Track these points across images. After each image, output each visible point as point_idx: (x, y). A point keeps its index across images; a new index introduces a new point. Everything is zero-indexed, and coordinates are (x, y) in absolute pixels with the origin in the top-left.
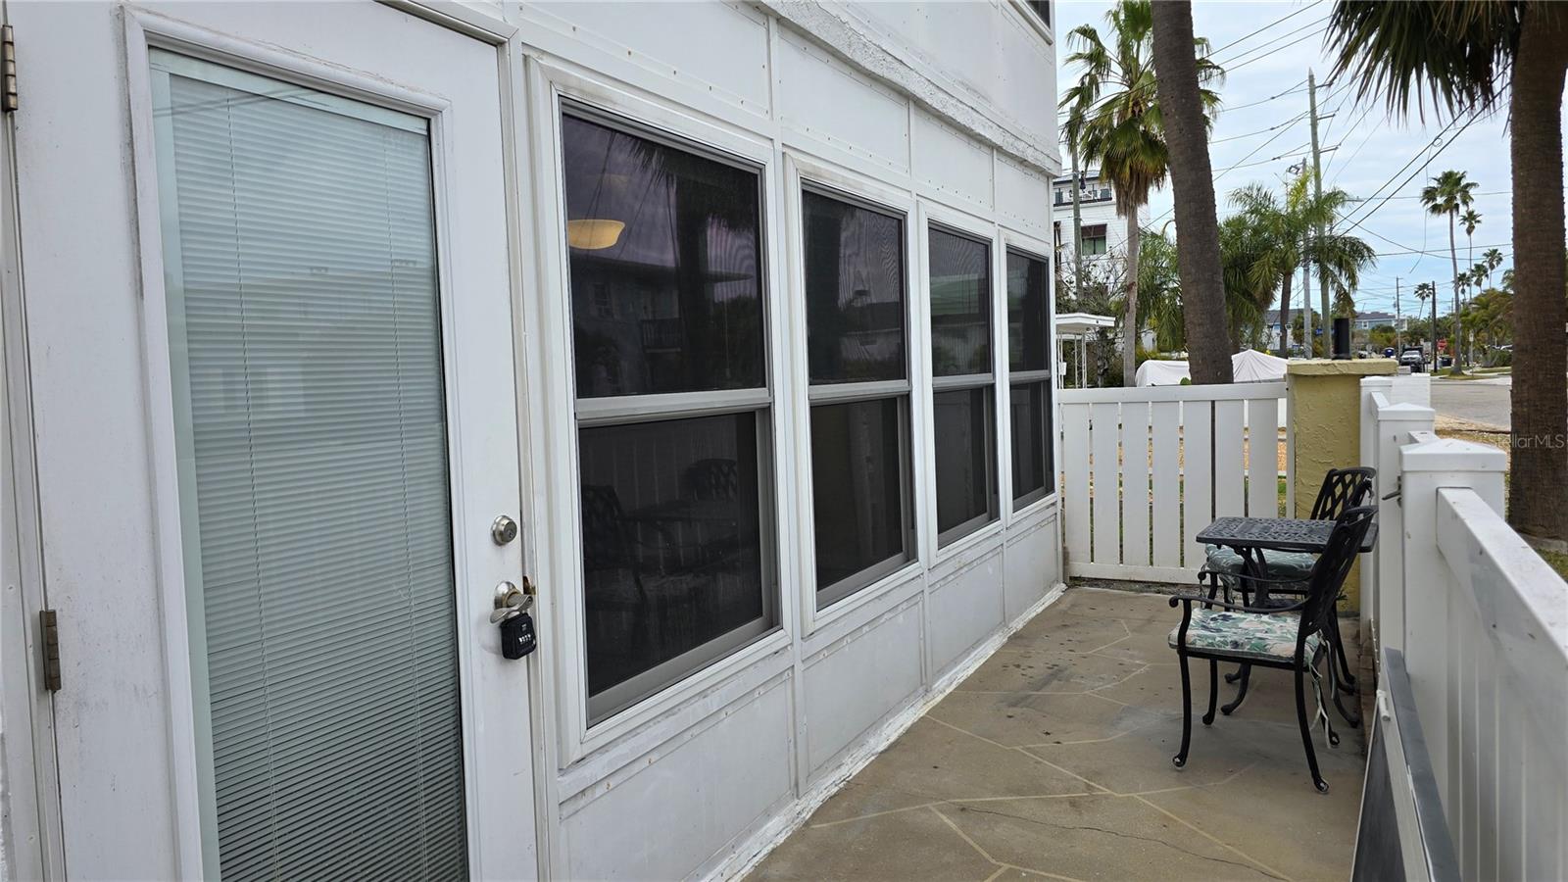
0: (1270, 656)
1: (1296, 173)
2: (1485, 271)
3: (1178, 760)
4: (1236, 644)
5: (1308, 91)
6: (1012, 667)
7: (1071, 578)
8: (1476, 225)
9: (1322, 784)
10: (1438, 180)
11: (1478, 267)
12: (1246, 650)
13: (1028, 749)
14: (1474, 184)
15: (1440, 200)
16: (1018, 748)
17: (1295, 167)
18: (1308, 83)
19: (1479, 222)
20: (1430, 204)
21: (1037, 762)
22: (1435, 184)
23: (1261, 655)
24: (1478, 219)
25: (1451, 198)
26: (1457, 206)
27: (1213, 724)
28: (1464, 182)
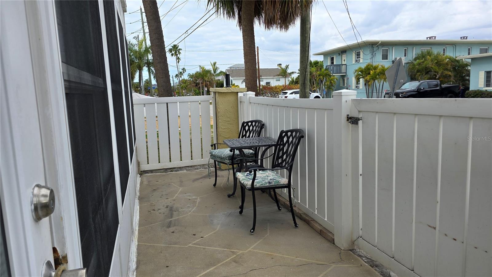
0: (281, 185)
1: (136, 39)
2: (182, 74)
3: (252, 231)
4: (269, 183)
5: (140, 13)
6: (152, 211)
7: (141, 172)
8: (180, 61)
9: (297, 225)
10: (172, 47)
11: (181, 72)
12: (273, 184)
13: (194, 244)
14: (181, 49)
15: (173, 52)
16: (190, 245)
17: (136, 37)
18: (140, 10)
19: (180, 60)
20: (171, 54)
21: (204, 249)
22: (171, 48)
23: (278, 185)
24: (180, 59)
25: (176, 52)
26: (177, 54)
27: (242, 214)
28: (179, 48)
